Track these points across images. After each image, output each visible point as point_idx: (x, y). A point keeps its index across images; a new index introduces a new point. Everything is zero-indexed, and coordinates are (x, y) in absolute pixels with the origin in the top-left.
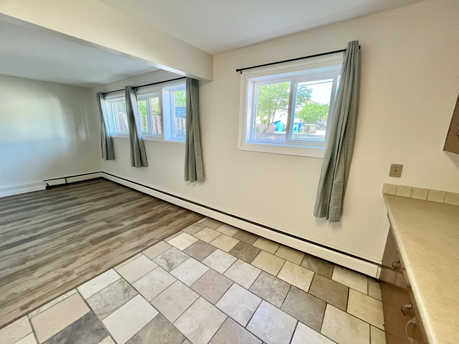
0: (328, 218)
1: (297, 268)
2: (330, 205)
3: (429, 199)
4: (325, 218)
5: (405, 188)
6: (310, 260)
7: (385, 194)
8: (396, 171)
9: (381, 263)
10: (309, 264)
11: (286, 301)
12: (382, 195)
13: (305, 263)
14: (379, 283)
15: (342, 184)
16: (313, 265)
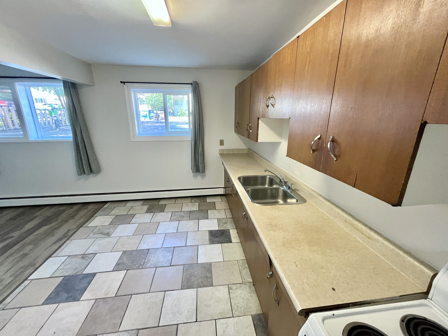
0: (199, 172)
1: (190, 204)
2: (199, 165)
3: (234, 153)
4: (198, 172)
5: (226, 150)
6: (195, 199)
7: (220, 154)
8: (222, 143)
9: (224, 187)
10: (195, 200)
11: (191, 216)
12: (219, 155)
13: (193, 201)
14: (225, 196)
15: (202, 153)
16: (197, 200)
